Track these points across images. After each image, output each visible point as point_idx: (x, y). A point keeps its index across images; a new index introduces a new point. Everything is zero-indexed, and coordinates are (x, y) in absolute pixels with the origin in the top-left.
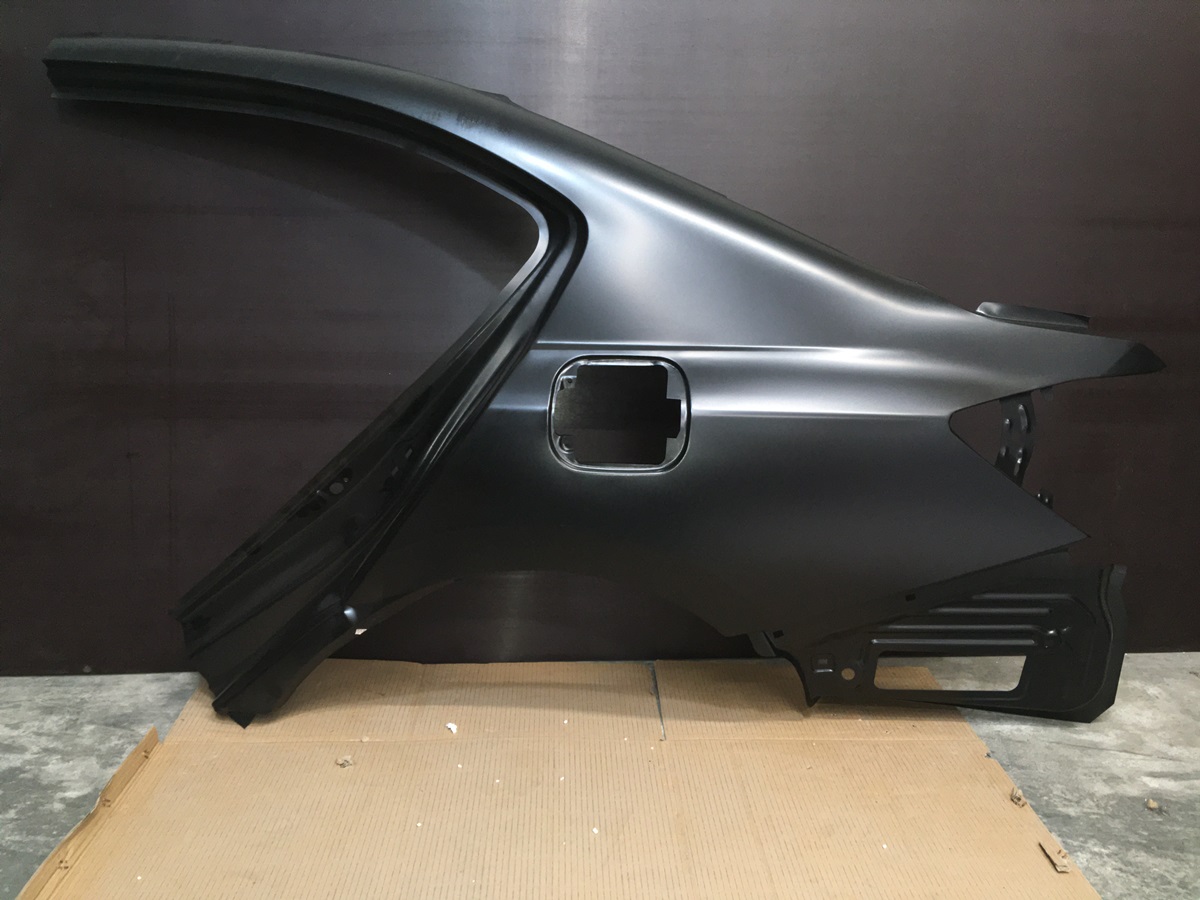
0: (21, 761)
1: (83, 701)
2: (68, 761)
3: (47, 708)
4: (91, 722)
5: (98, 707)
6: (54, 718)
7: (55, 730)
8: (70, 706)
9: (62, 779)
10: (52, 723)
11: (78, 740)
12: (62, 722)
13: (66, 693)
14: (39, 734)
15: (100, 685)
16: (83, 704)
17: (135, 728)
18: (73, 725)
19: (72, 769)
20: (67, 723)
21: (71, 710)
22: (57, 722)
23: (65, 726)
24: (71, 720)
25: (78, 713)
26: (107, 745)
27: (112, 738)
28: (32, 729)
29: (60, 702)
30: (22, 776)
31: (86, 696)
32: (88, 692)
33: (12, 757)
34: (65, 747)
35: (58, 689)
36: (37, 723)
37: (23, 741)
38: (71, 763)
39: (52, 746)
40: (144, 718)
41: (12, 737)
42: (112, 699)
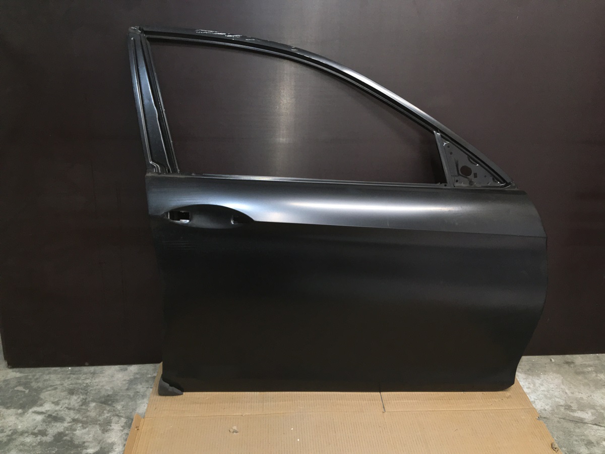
0: (63, 428)
1: (87, 386)
2: (85, 428)
3: (70, 390)
4: (93, 401)
5: (95, 390)
6: (75, 397)
7: (77, 406)
8: (81, 389)
9: (85, 440)
10: (75, 400)
11: (88, 414)
12: (79, 400)
13: (78, 379)
14: (69, 409)
15: (94, 373)
16: (87, 387)
17: (115, 405)
18: (85, 403)
19: (88, 433)
20: (81, 401)
21: (82, 391)
22: (76, 400)
23: (81, 403)
24: (83, 399)
25: (86, 394)
26: (103, 417)
27: (105, 412)
28: (65, 406)
29: (76, 386)
30: (65, 438)
31: (88, 381)
32: (88, 379)
33: (58, 424)
34: (83, 418)
35: (74, 376)
36: (67, 401)
37: (62, 414)
38: (87, 429)
39: (76, 417)
40: (118, 398)
41: (56, 411)
42: (101, 384)
